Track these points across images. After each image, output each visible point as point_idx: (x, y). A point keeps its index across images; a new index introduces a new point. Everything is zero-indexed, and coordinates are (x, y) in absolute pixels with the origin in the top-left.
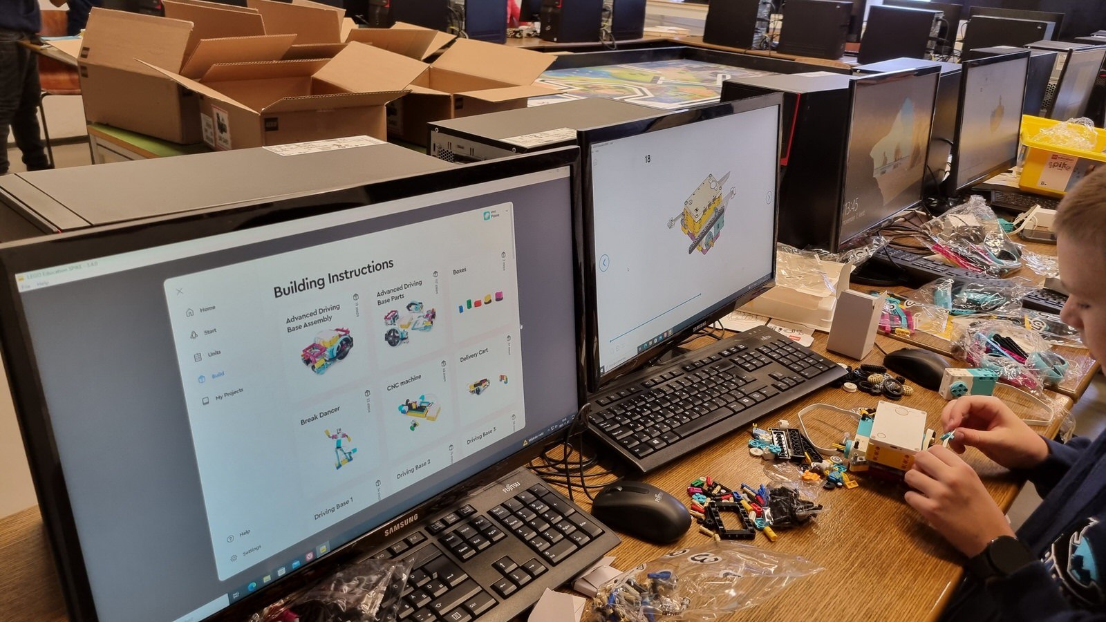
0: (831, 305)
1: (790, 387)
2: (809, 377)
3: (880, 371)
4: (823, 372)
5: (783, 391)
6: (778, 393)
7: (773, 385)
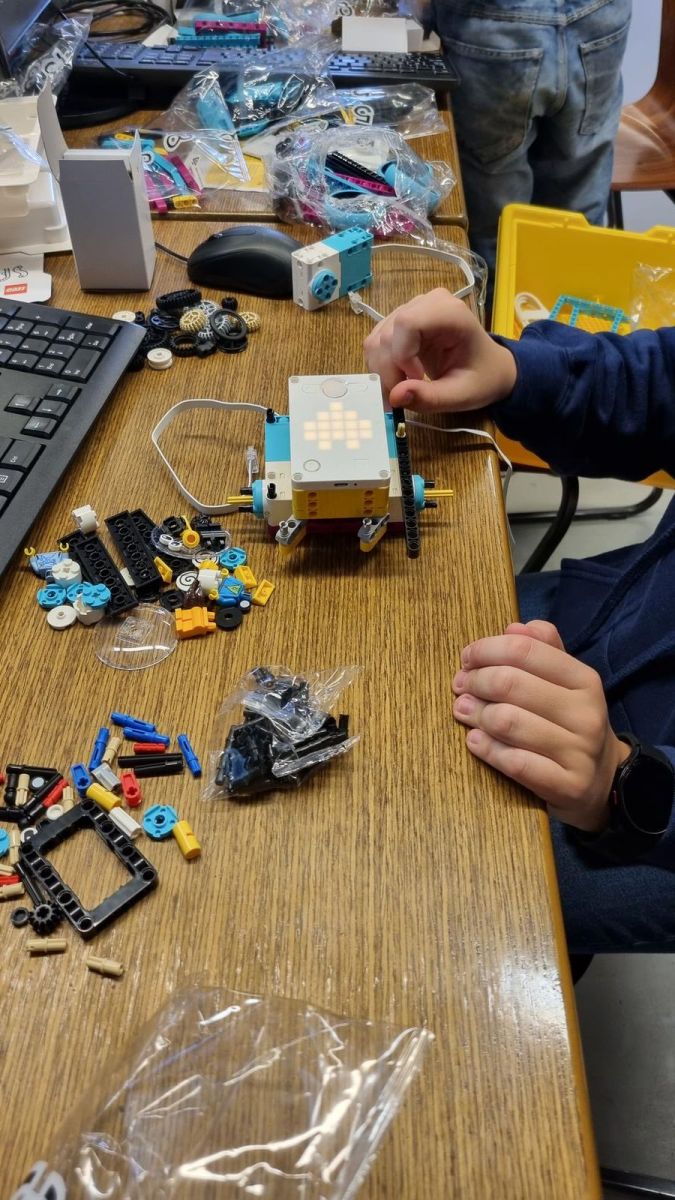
0: (49, 194)
1: (60, 420)
2: (84, 376)
3: (193, 300)
4: (104, 352)
5: (50, 436)
6: (43, 447)
7: (25, 432)
